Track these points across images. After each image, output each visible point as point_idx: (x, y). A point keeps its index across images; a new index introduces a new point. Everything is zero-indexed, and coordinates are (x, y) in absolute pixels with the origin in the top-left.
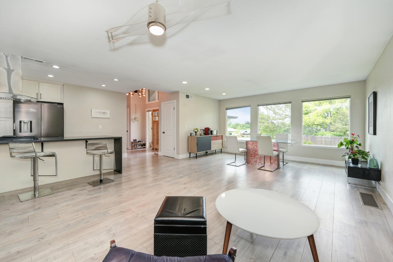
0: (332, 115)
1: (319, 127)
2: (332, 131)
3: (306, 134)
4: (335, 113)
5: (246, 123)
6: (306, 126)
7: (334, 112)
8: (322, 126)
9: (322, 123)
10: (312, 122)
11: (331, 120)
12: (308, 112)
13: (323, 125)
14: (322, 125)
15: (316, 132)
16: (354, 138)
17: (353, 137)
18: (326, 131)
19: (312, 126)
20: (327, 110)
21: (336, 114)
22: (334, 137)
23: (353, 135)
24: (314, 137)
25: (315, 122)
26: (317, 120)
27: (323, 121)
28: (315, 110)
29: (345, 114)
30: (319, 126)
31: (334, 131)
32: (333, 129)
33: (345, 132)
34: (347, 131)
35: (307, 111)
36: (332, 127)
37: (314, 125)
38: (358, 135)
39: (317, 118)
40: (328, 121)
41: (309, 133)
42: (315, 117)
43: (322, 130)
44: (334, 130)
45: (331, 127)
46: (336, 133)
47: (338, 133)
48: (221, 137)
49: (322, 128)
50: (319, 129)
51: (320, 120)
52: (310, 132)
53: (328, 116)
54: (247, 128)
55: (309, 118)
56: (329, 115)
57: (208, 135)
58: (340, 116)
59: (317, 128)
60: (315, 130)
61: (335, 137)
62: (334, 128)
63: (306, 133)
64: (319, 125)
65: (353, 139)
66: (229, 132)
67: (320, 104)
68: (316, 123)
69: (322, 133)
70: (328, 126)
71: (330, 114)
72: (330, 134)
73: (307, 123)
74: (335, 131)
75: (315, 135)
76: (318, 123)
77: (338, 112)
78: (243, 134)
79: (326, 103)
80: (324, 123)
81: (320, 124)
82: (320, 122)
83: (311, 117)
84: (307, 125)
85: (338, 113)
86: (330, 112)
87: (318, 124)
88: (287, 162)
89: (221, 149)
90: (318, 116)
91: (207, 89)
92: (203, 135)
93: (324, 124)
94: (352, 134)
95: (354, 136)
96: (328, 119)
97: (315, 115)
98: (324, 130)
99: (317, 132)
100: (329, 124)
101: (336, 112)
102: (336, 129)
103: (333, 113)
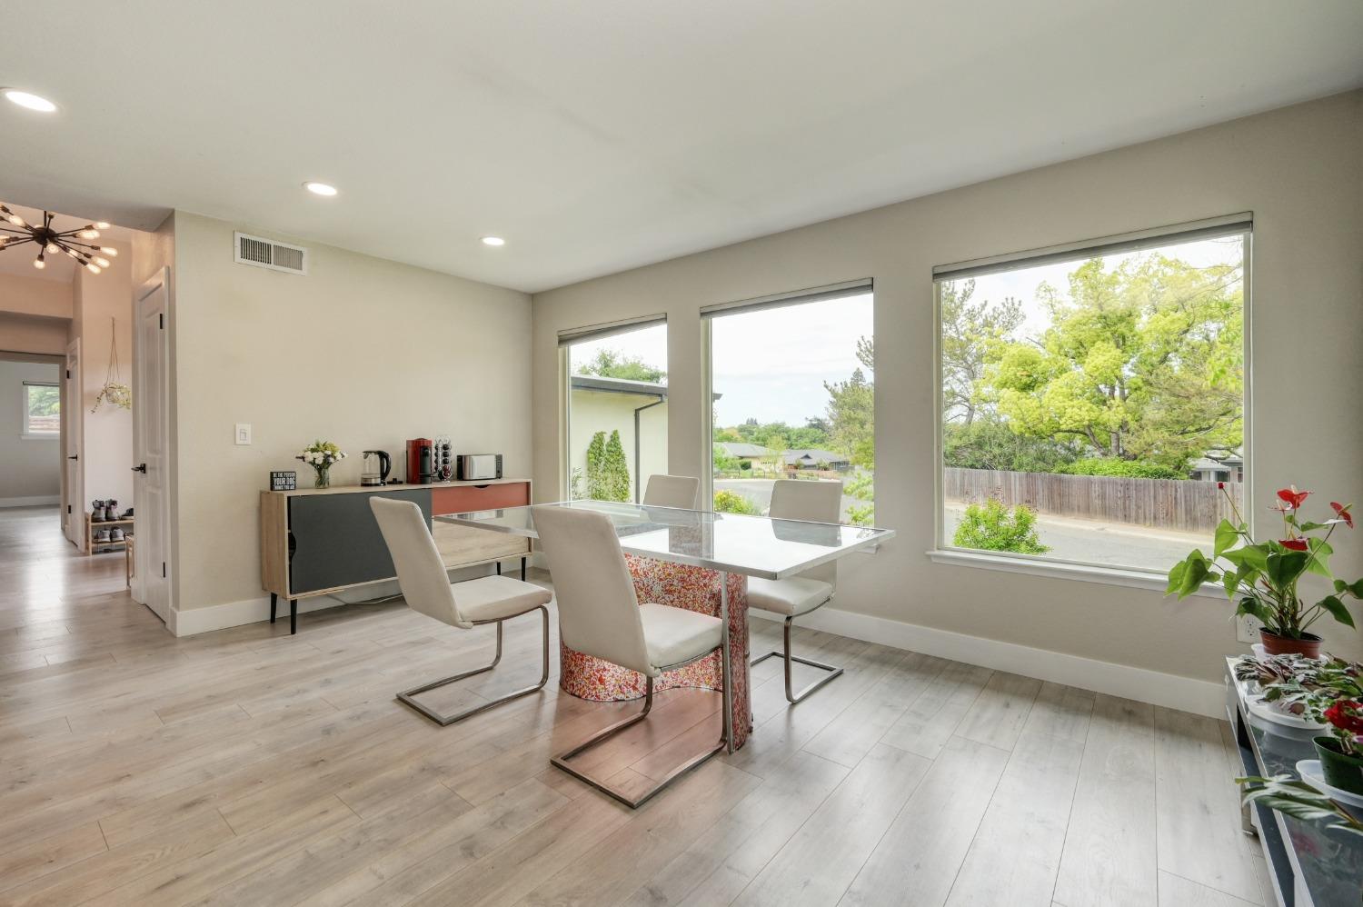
0: (1126, 391)
1: (1078, 442)
2: (1128, 458)
3: (1028, 468)
4: (1141, 384)
5: (812, 426)
6: (1026, 435)
7: (1134, 380)
8: (1091, 438)
9: (1089, 427)
10: (1050, 420)
11: (1126, 413)
12: (1036, 381)
13: (1093, 435)
14: (1087, 432)
15: (1068, 461)
16: (1305, 528)
17: (1291, 519)
18: (1105, 455)
19: (1051, 436)
20: (1109, 371)
21: (1144, 389)
22: (1136, 481)
23: (1296, 505)
24: (1060, 481)
25: (1061, 422)
26: (1069, 410)
27: (1094, 415)
28: (1063, 370)
29: (1182, 387)
30: (1079, 437)
31: (1135, 457)
32: (1132, 449)
33: (1180, 461)
34: (1187, 457)
35: (1029, 376)
36: (1129, 442)
37: (1061, 434)
38: (1336, 506)
39: (1068, 403)
40: (1113, 415)
41: (1041, 464)
42: (1061, 398)
43: (1089, 451)
44: (1137, 452)
45: (1127, 440)
46: (1144, 463)
47: (1155, 466)
48: (523, 490)
49: (1090, 443)
50: (1078, 449)
51: (1080, 412)
52: (1044, 460)
53: (1114, 398)
54: (814, 441)
55: (1038, 405)
56: (1117, 393)
57: (423, 482)
58: (1160, 395)
59: (1072, 445)
60: (1063, 452)
61: (1141, 479)
62: (1137, 446)
63: (1028, 465)
64: (1076, 432)
65: (1296, 534)
66: (742, 458)
67: (1082, 350)
68: (1065, 424)
69: (1087, 463)
70: (1113, 436)
71: (1122, 390)
72: (1120, 468)
73: (1030, 425)
74: (1142, 456)
75: (1062, 472)
76: (1073, 426)
77: (1152, 379)
78: (796, 468)
79: (1106, 345)
80: (1097, 424)
81: (1081, 429)
82: (1081, 421)
83: (1045, 400)
84: (1030, 433)
85: (1151, 384)
86: (1121, 382)
87: (1074, 429)
88: (838, 669)
89: (524, 560)
90: (1072, 395)
91: (494, 242)
92: (379, 481)
93: (1096, 430)
94: (1286, 495)
95: (1304, 514)
96: (1114, 409)
97: (1060, 390)
98: (1097, 453)
99: (1072, 461)
100: (1115, 428)
101: (1144, 382)
102: (1146, 447)
103: (1134, 386)
